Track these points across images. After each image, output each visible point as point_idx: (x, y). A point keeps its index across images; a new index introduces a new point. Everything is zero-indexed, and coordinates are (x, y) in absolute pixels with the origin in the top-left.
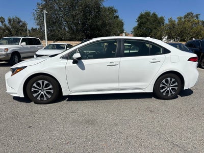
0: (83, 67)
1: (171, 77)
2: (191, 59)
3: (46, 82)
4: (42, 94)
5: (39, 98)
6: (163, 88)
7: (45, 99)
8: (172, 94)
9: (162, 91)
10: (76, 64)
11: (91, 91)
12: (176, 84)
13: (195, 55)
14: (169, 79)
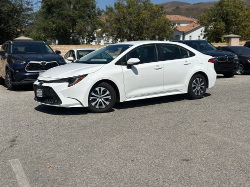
0: (136, 72)
1: (200, 78)
2: (210, 61)
3: (103, 89)
4: (100, 102)
5: (97, 107)
6: (195, 88)
7: (104, 106)
8: (201, 93)
9: (194, 91)
10: (130, 69)
11: (143, 95)
12: (203, 83)
13: (211, 57)
14: (198, 79)
